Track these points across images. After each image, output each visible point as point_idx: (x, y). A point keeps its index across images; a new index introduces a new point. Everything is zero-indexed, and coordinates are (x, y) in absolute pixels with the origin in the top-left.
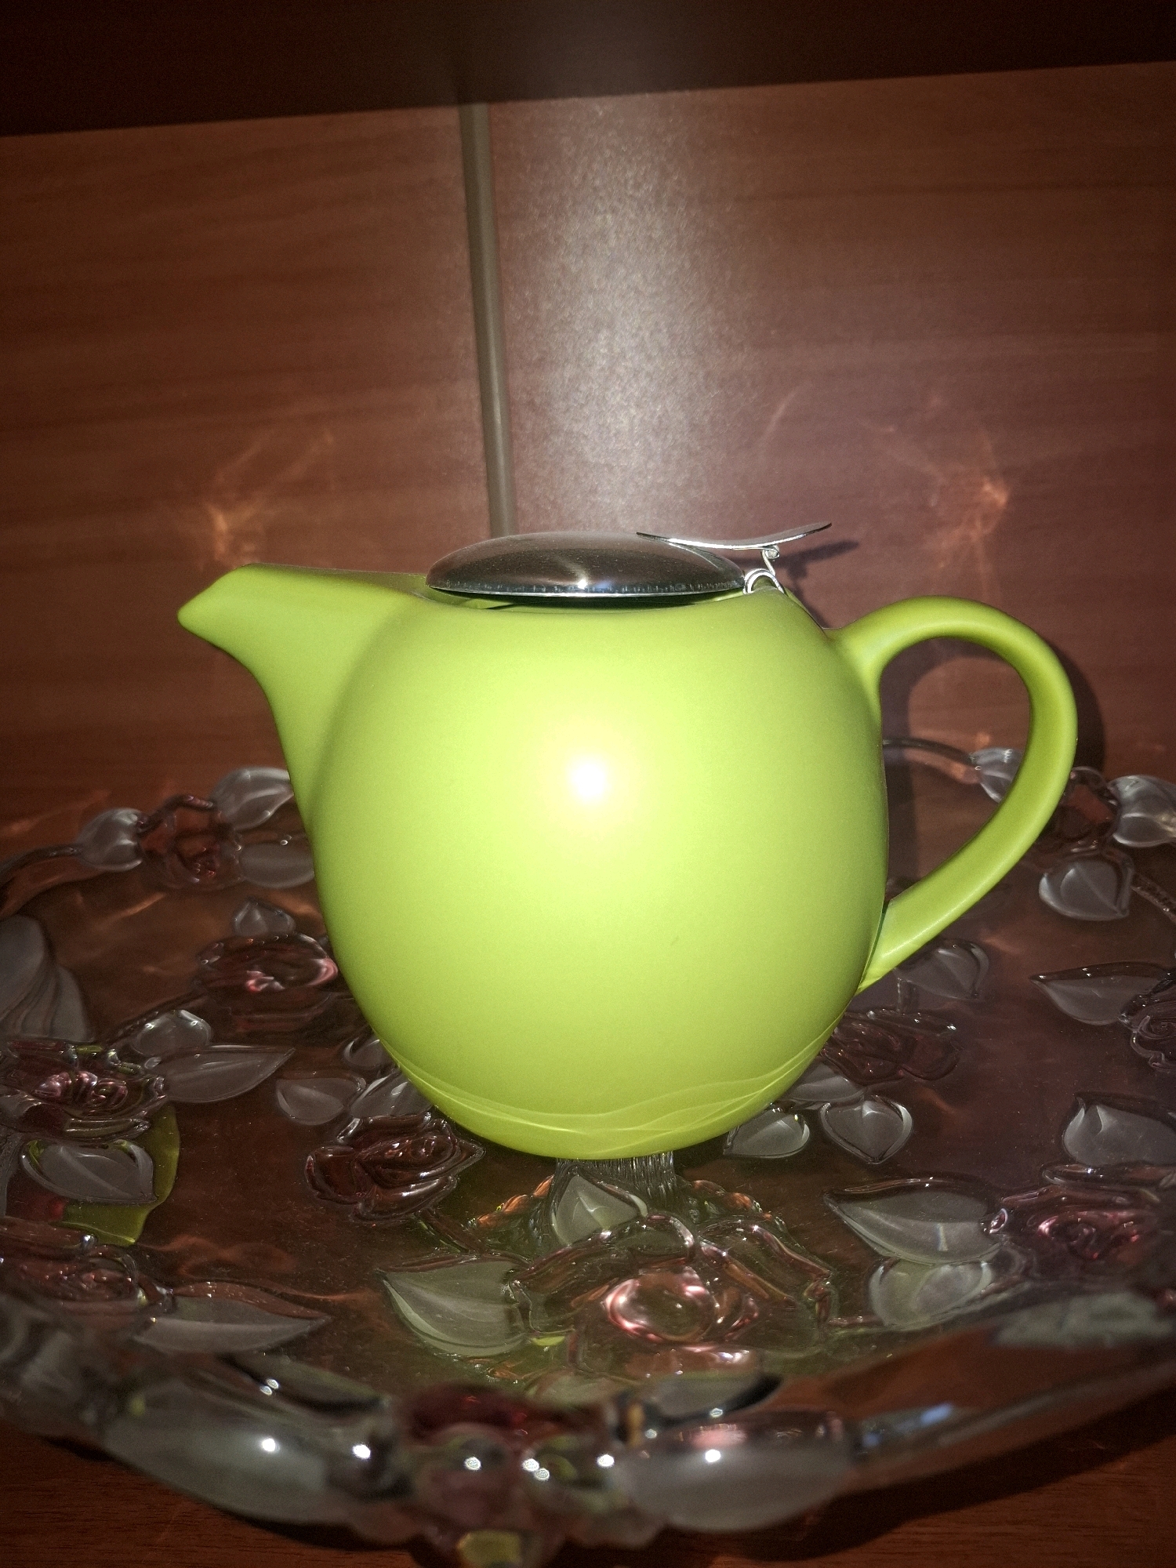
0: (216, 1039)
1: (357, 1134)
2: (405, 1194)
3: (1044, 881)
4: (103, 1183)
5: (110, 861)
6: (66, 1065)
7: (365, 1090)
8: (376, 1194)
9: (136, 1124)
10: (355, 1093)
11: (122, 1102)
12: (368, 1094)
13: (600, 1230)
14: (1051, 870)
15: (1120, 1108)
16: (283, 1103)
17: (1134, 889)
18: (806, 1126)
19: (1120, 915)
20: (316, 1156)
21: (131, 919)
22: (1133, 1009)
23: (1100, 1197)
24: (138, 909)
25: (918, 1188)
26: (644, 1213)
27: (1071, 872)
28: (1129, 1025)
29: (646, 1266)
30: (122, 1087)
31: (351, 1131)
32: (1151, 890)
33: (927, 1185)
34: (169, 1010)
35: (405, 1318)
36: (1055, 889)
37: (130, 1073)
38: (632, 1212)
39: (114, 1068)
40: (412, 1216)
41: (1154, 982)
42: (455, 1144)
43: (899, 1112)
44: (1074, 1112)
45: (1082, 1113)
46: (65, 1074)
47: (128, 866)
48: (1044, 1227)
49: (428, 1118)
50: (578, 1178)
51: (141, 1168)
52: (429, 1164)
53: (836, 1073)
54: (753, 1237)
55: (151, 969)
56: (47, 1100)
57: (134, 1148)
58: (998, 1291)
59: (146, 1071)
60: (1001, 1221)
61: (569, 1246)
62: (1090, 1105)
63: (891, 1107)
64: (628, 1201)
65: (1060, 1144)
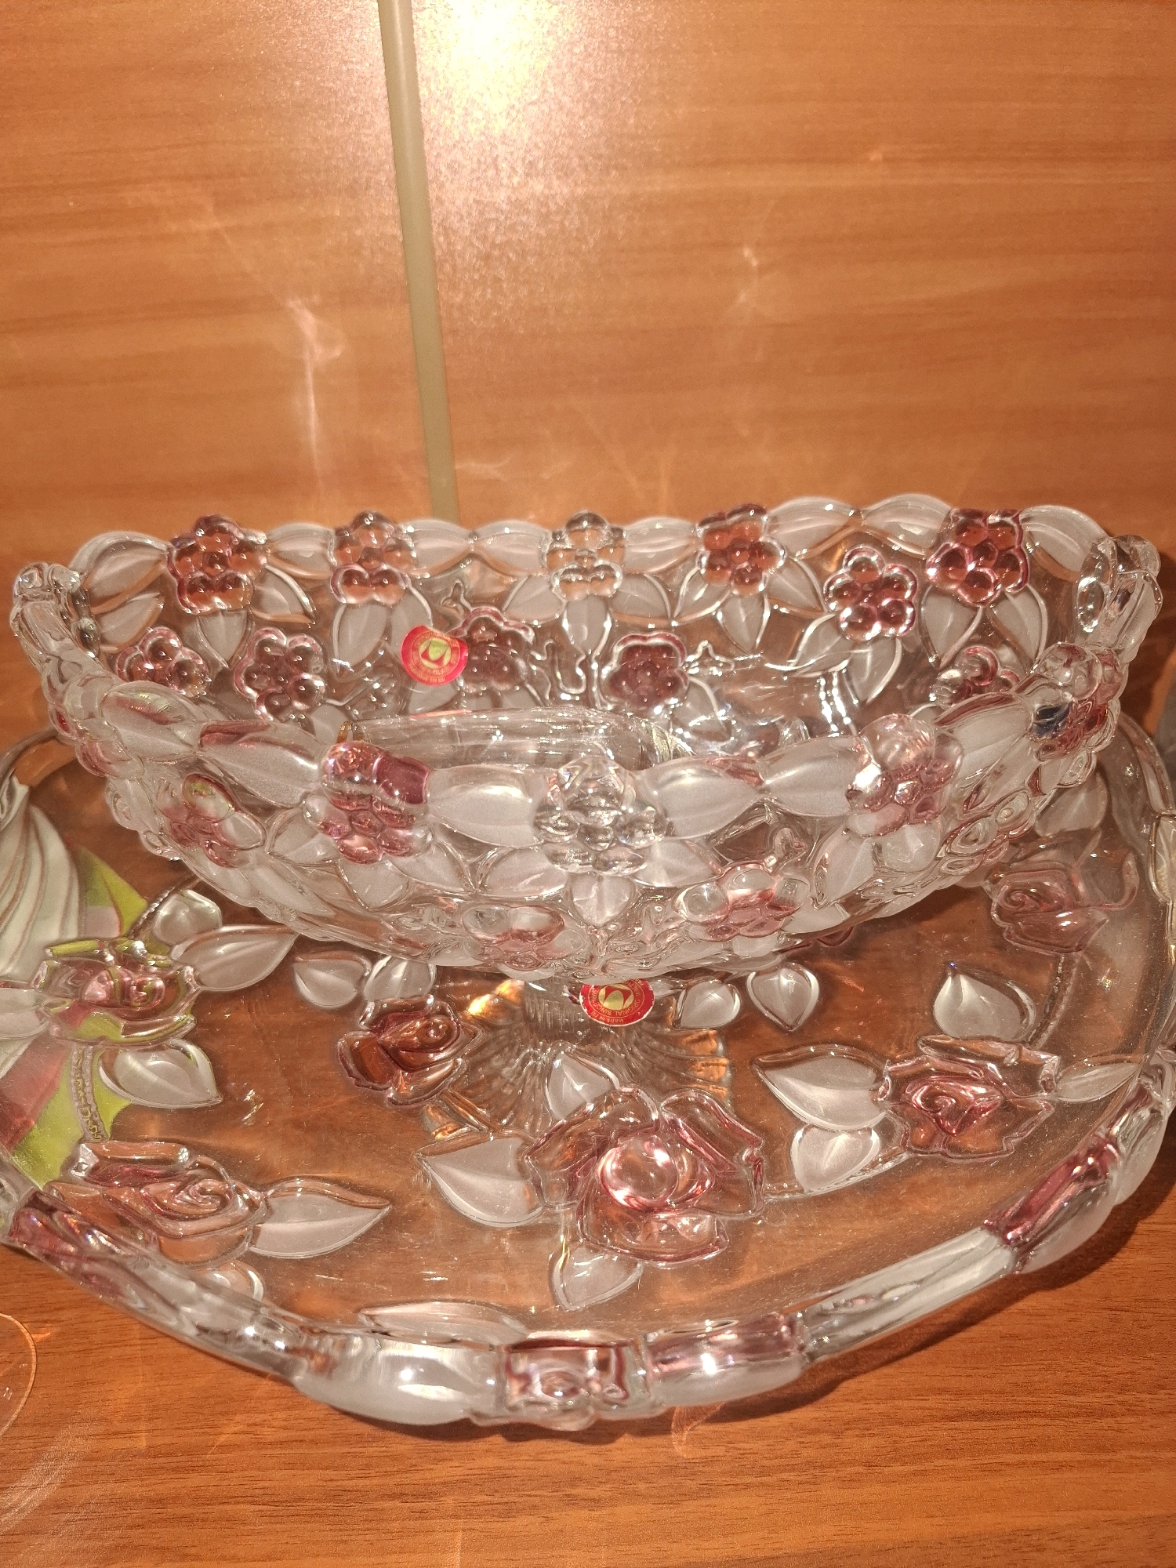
0: (226, 923)
4: (173, 1088)
7: (371, 973)
10: (364, 975)
12: (376, 978)
13: (584, 1104)
15: (979, 979)
16: (305, 990)
18: (737, 998)
20: (345, 1043)
23: (959, 1069)
25: (828, 1056)
26: (617, 1087)
28: (991, 892)
29: (625, 1137)
30: (159, 982)
31: (369, 1015)
33: (833, 1053)
34: (176, 891)
38: (607, 1088)
39: (146, 962)
42: (456, 1027)
43: (808, 981)
44: (943, 981)
45: (949, 983)
46: (104, 973)
48: (917, 1099)
49: (430, 1001)
50: (562, 1055)
51: (200, 1066)
52: (440, 1046)
57: (189, 1047)
58: (885, 1161)
60: (887, 1088)
61: (562, 1120)
62: (955, 975)
63: (803, 974)
64: (602, 1074)
65: (932, 1017)
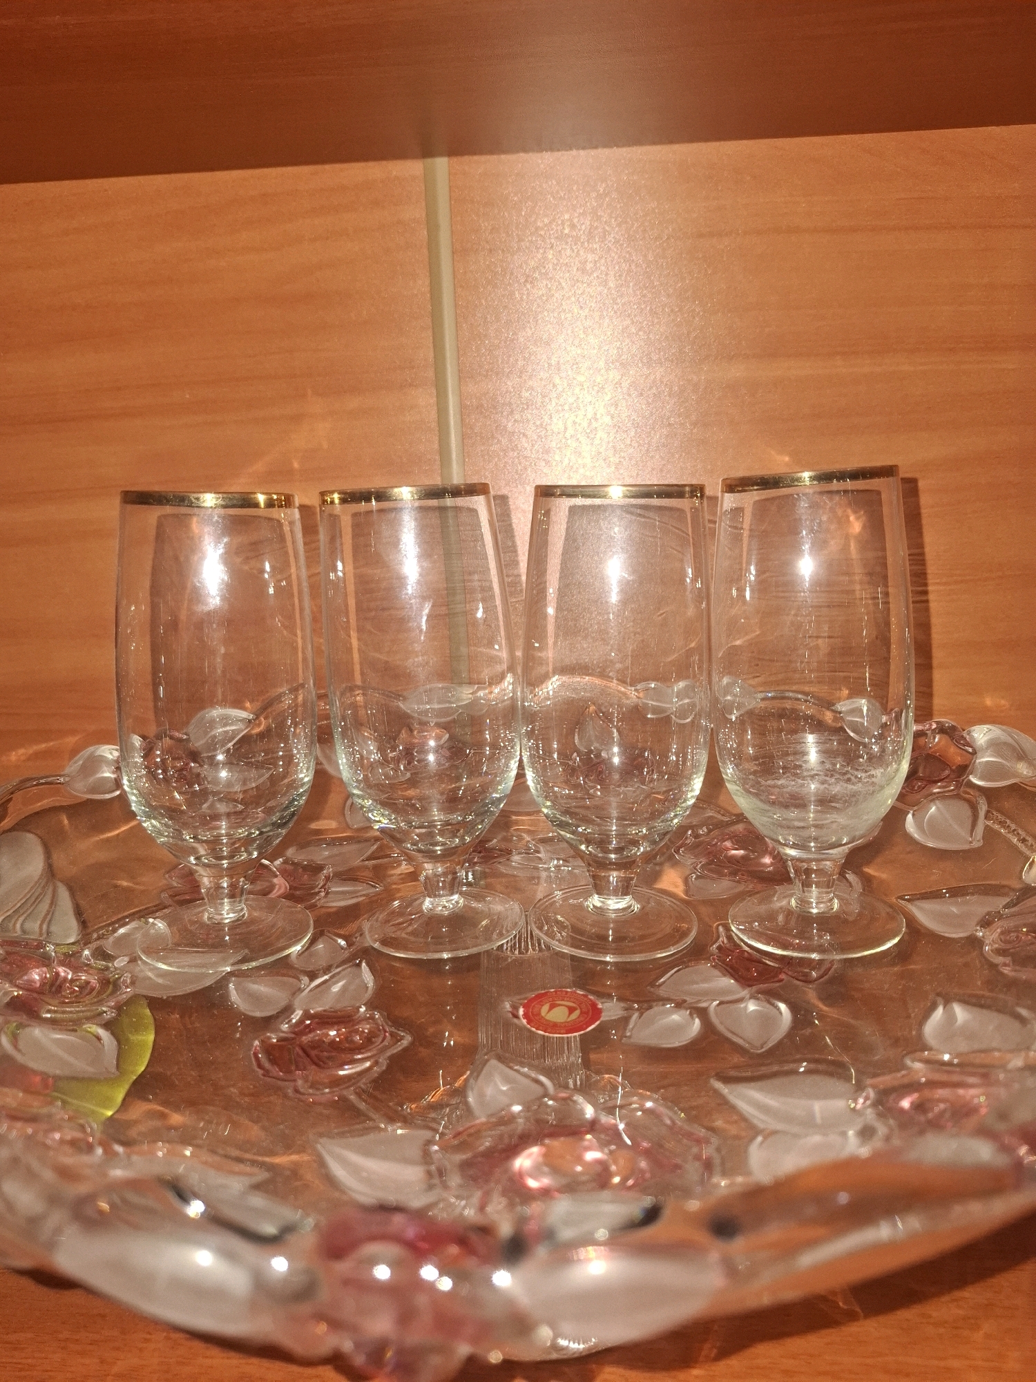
0: (178, 943)
1: (301, 1022)
2: (341, 1073)
3: (910, 816)
4: (71, 1059)
5: (93, 790)
6: (46, 961)
7: (308, 986)
8: (313, 1072)
9: (105, 1012)
10: (300, 989)
11: (94, 993)
12: (311, 991)
13: (512, 1105)
14: (915, 808)
15: (974, 1005)
16: (236, 997)
17: (990, 823)
18: (697, 1021)
19: (976, 845)
20: (262, 1042)
21: (108, 840)
22: (986, 923)
23: (955, 1078)
24: (116, 832)
25: (796, 1072)
26: (550, 1091)
27: (933, 809)
28: (983, 937)
29: (552, 1135)
30: (94, 981)
31: (294, 1021)
32: (1002, 823)
33: (802, 1070)
34: (139, 918)
35: (335, 1176)
36: (919, 826)
37: (102, 970)
38: (539, 1090)
39: (88, 965)
40: (345, 1093)
41: (1007, 900)
42: (385, 1032)
43: (779, 1009)
44: (933, 1007)
45: (940, 1011)
46: (45, 969)
47: (108, 796)
48: (906, 1104)
49: (363, 1009)
50: (494, 1062)
51: (106, 1048)
52: (363, 1048)
53: (725, 976)
54: (645, 1111)
55: (125, 884)
56: (27, 990)
57: (101, 1032)
59: (116, 968)
60: (866, 1099)
61: (483, 1120)
62: (947, 1002)
63: (773, 1005)
64: (537, 1082)
65: (920, 1035)
